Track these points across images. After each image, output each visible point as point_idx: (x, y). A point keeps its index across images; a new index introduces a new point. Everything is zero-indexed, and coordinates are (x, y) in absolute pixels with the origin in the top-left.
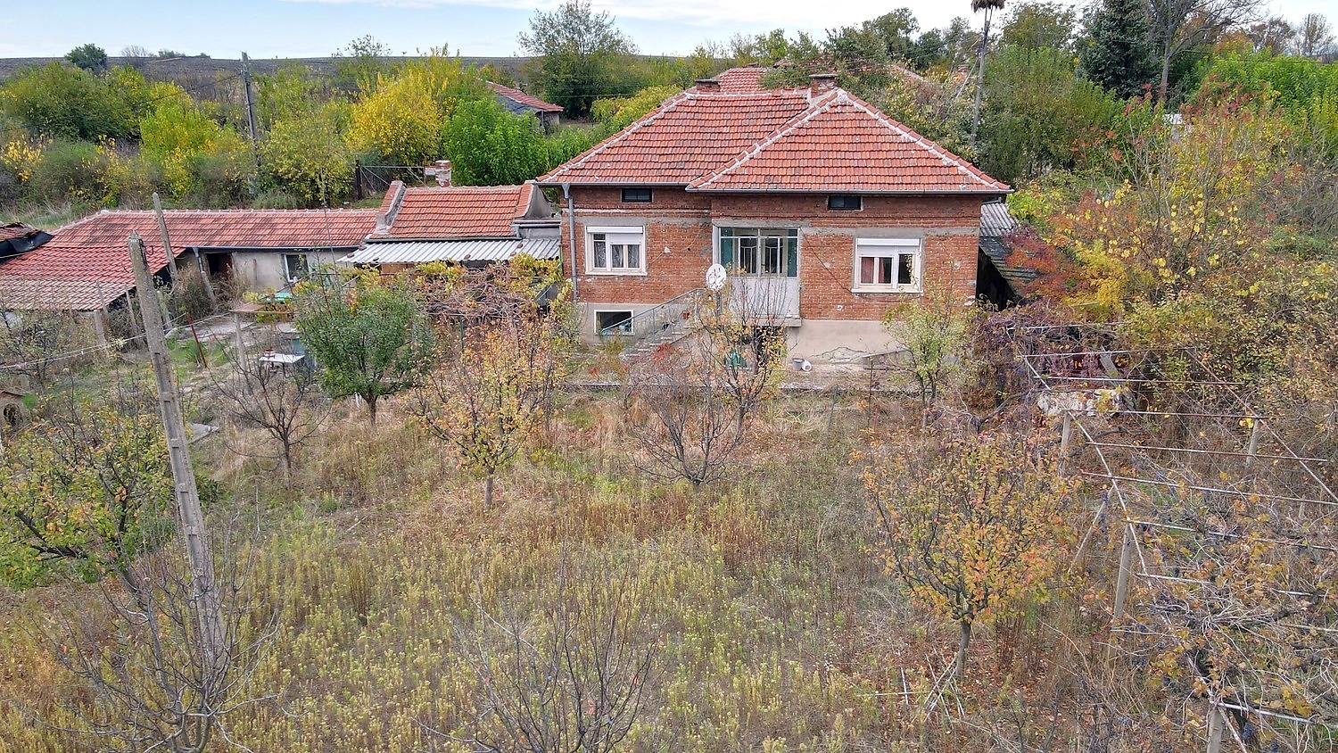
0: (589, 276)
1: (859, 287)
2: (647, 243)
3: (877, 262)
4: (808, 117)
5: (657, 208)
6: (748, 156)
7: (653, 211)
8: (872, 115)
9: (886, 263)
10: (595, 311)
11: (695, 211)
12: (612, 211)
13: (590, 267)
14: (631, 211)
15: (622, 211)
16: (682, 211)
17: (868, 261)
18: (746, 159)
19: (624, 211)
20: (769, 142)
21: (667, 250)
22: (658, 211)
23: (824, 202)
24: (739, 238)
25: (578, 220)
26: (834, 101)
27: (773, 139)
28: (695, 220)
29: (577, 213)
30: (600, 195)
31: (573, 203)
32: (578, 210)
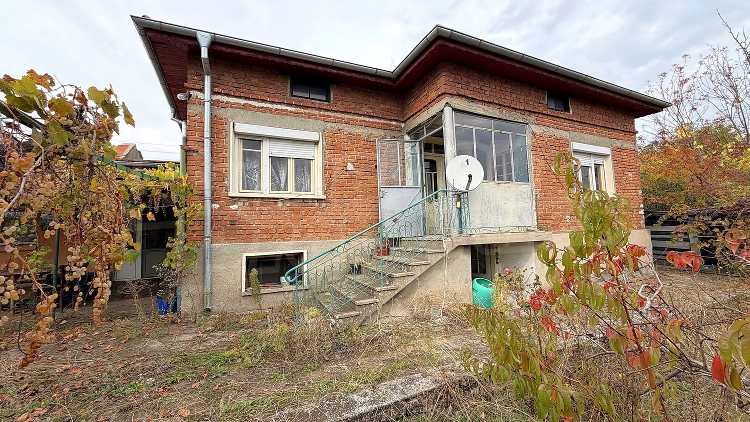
0: (235, 199)
2: (324, 157)
5: (338, 112)
7: (332, 114)
10: (245, 255)
11: (382, 121)
12: (275, 106)
13: (235, 188)
14: (302, 110)
15: (289, 108)
16: (367, 119)
19: (293, 109)
22: (339, 115)
23: (544, 99)
24: (474, 128)
25: (221, 112)
29: (218, 101)
30: (256, 80)
31: (213, 86)
32: (219, 97)
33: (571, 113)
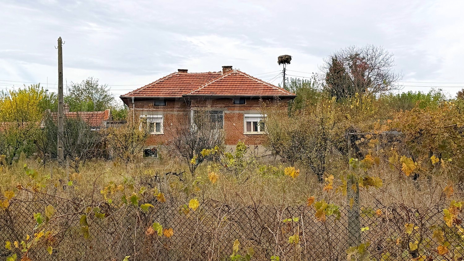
1: (246, 132)
2: (164, 122)
3: (252, 123)
4: (224, 77)
5: (168, 108)
6: (204, 86)
7: (166, 109)
8: (246, 76)
9: (255, 124)
10: (143, 149)
11: (183, 109)
12: (150, 109)
14: (158, 109)
15: (154, 109)
16: (178, 109)
17: (249, 123)
18: (203, 87)
19: (155, 109)
20: (210, 83)
21: (172, 124)
23: (232, 101)
25: (137, 113)
26: (232, 72)
27: (212, 82)
28: (183, 112)
30: (145, 103)
31: (135, 106)
32: (137, 109)
33: (246, 104)
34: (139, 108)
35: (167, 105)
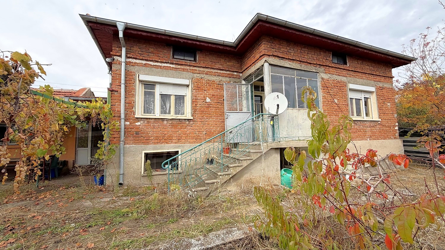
0: (139, 119)
2: (192, 94)
3: (354, 102)
5: (201, 67)
7: (197, 69)
10: (144, 152)
11: (228, 72)
12: (163, 65)
13: (139, 112)
14: (179, 67)
15: (172, 66)
16: (219, 71)
19: (174, 66)
21: (208, 100)
22: (202, 69)
24: (283, 76)
25: (131, 69)
28: (228, 79)
29: (130, 62)
30: (152, 50)
31: (127, 53)
32: (130, 60)
33: (348, 65)
34: (136, 59)
35: (200, 61)
